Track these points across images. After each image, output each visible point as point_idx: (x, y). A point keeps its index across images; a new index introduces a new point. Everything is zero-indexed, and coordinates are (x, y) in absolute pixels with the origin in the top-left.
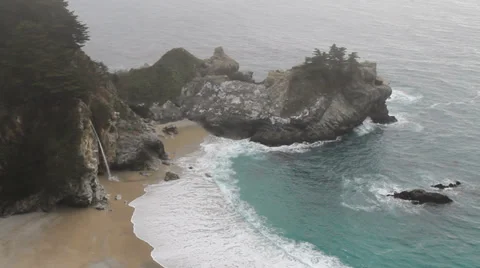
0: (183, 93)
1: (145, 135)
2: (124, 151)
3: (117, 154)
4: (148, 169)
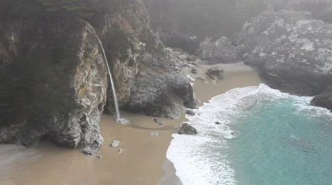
0: (244, 29)
1: (172, 76)
2: (141, 90)
3: (132, 93)
4: (167, 117)
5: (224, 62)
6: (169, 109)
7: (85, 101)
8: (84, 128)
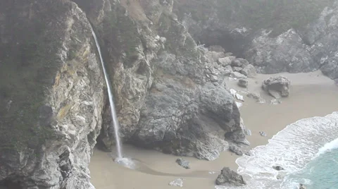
0: (322, 19)
1: (206, 90)
2: (157, 113)
3: (142, 116)
4: (197, 156)
5: (289, 70)
6: (200, 144)
7: (68, 129)
8: (65, 170)
